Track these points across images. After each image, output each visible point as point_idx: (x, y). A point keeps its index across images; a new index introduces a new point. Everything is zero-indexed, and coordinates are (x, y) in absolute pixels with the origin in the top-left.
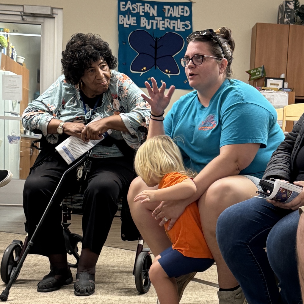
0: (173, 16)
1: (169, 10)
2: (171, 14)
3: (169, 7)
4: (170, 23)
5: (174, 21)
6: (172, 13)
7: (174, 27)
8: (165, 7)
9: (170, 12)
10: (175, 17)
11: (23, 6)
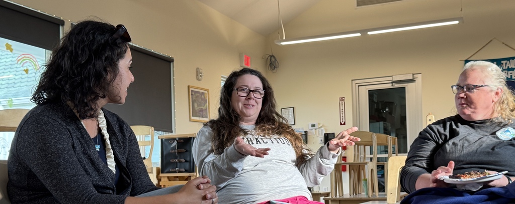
0: (510, 67)
1: (506, 63)
2: (508, 67)
3: (506, 61)
4: (508, 74)
5: (511, 72)
6: (509, 65)
7: (511, 76)
8: (502, 62)
9: (507, 65)
10: (512, 68)
11: (392, 76)
